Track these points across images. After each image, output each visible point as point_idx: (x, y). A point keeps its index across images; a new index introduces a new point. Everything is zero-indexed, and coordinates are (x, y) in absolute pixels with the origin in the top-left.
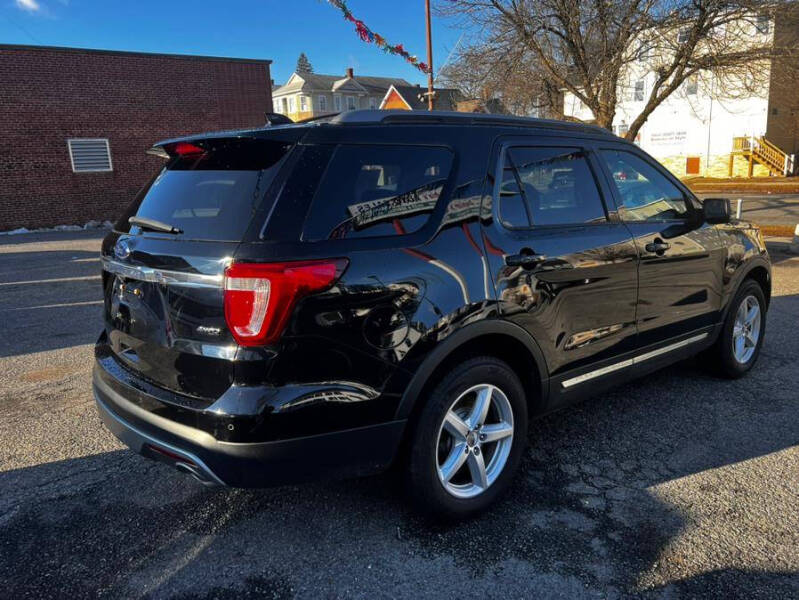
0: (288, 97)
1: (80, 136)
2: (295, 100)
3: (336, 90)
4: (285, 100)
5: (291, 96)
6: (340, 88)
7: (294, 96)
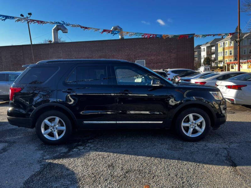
0: (225, 42)
1: (138, 60)
2: (228, 43)
3: (244, 38)
4: (224, 43)
5: (226, 42)
6: (246, 37)
7: (227, 42)
